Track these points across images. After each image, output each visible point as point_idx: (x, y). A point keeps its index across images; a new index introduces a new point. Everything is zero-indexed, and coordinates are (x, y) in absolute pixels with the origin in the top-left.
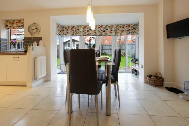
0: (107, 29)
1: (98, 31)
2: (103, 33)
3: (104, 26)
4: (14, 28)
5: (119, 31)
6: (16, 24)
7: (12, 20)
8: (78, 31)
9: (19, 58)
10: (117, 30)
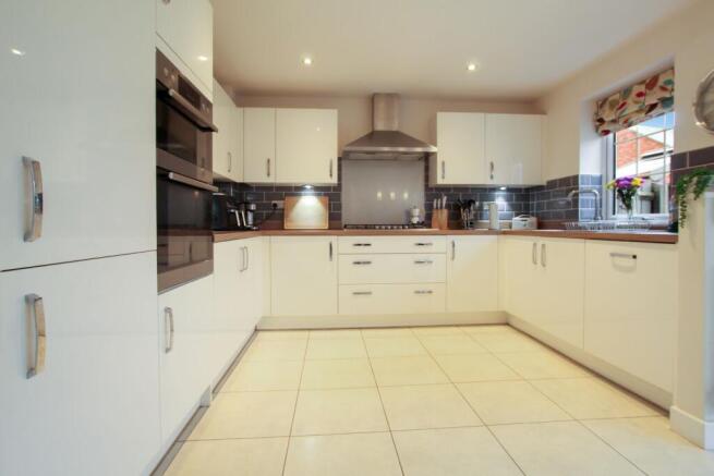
4: (625, 122)
6: (636, 102)
7: (620, 92)
9: (635, 257)
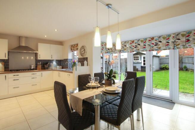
0: (160, 42)
1: (148, 45)
2: (155, 47)
3: (157, 38)
5: (181, 43)
7: (74, 45)
8: (125, 47)
9: (70, 75)
10: (177, 41)
